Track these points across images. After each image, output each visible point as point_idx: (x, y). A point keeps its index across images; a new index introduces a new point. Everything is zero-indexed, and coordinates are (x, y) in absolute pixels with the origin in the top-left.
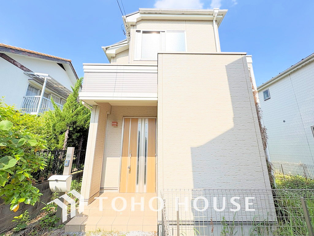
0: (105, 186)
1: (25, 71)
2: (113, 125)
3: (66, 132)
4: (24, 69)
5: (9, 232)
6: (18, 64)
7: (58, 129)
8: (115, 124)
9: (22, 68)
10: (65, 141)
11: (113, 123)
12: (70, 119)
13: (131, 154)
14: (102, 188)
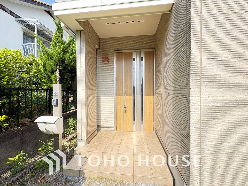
0: (102, 124)
1: (16, 17)
2: (103, 61)
3: (57, 72)
4: (14, 15)
5: (9, 171)
6: (7, 10)
7: (49, 69)
8: (106, 59)
9: (12, 14)
10: (57, 81)
11: (103, 58)
12: (57, 57)
13: (126, 93)
14: (98, 126)
